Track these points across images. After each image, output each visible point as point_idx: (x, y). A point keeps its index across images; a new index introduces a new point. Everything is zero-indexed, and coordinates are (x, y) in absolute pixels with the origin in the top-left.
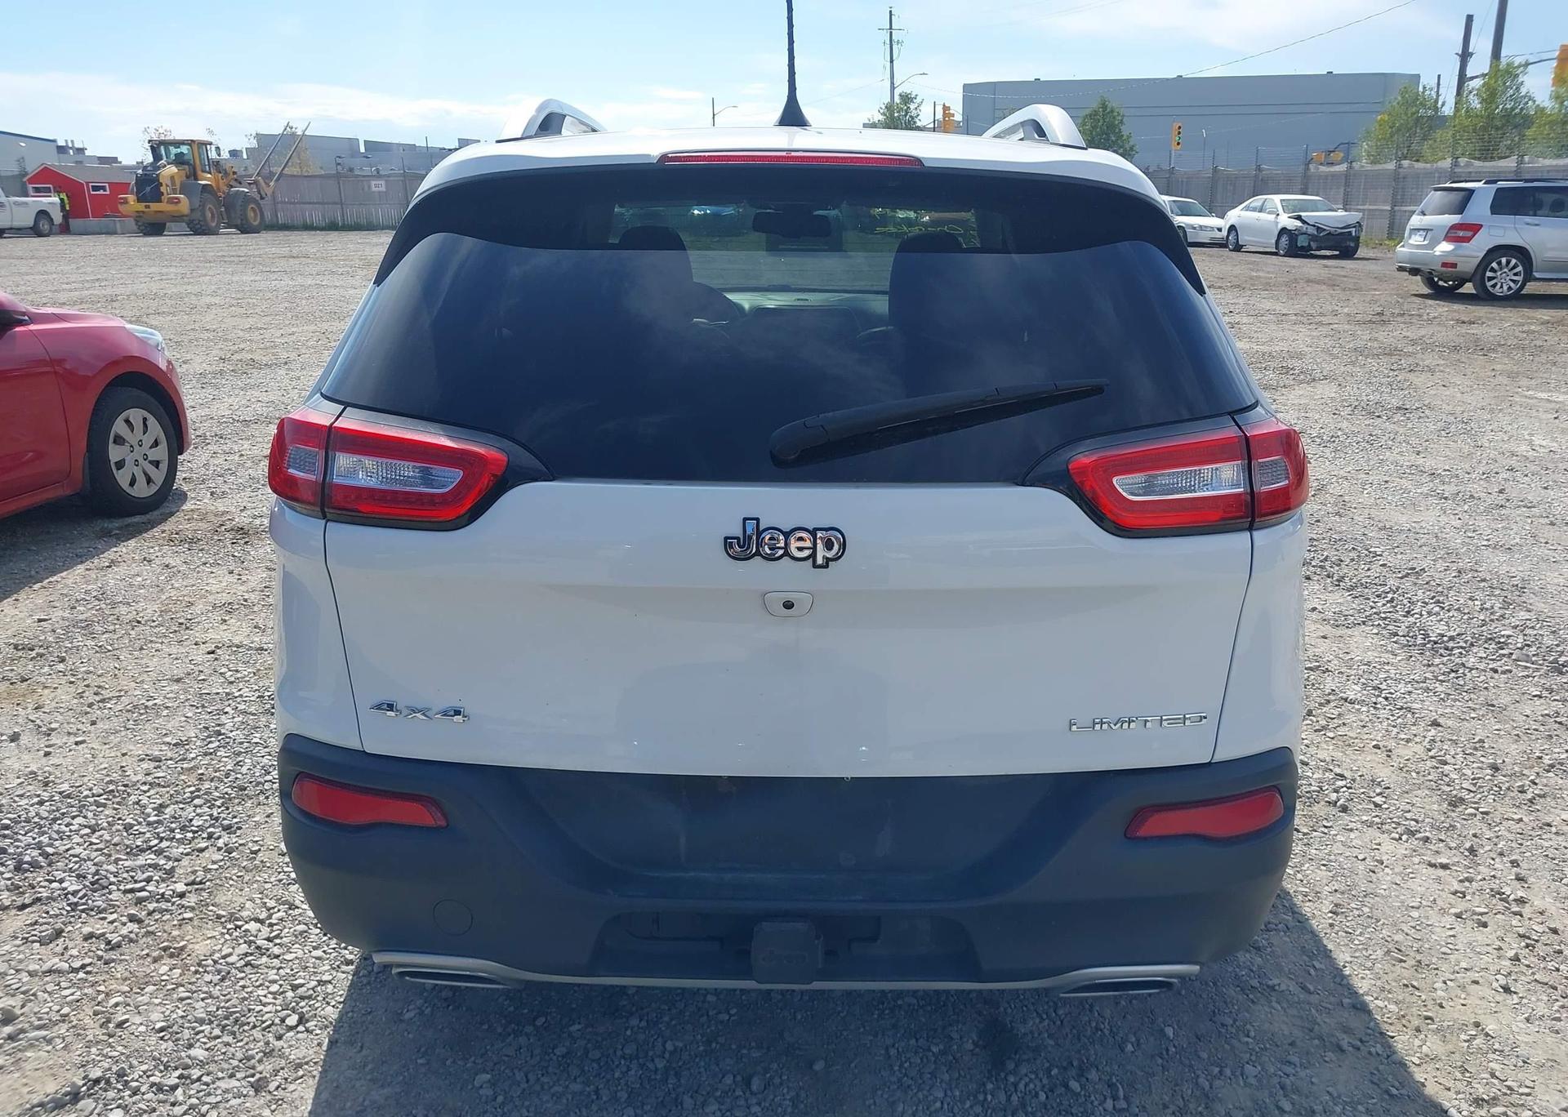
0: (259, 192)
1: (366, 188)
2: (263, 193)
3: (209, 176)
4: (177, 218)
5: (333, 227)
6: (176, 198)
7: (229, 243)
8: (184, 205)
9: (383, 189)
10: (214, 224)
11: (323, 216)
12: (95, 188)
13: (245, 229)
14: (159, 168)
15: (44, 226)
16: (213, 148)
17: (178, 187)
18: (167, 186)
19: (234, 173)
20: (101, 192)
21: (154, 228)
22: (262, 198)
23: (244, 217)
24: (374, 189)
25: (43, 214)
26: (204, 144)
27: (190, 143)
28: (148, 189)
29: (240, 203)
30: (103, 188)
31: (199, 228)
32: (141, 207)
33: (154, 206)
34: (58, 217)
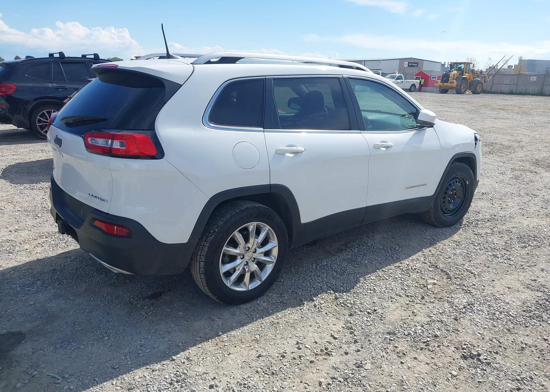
0: (485, 80)
1: (528, 79)
2: (486, 80)
3: (468, 74)
4: (452, 88)
5: (511, 93)
6: (453, 82)
7: (468, 97)
8: (454, 85)
9: (535, 80)
10: (463, 91)
11: (509, 89)
12: (433, 78)
13: (475, 92)
14: (451, 72)
15: (413, 89)
16: (472, 65)
17: (455, 78)
18: (451, 77)
19: (477, 73)
20: (435, 79)
21: (444, 91)
22: (485, 82)
23: (476, 88)
24: (531, 80)
25: (414, 85)
26: (469, 64)
28: (445, 78)
29: (475, 84)
31: (459, 92)
32: (441, 84)
33: (445, 84)
34: (417, 86)
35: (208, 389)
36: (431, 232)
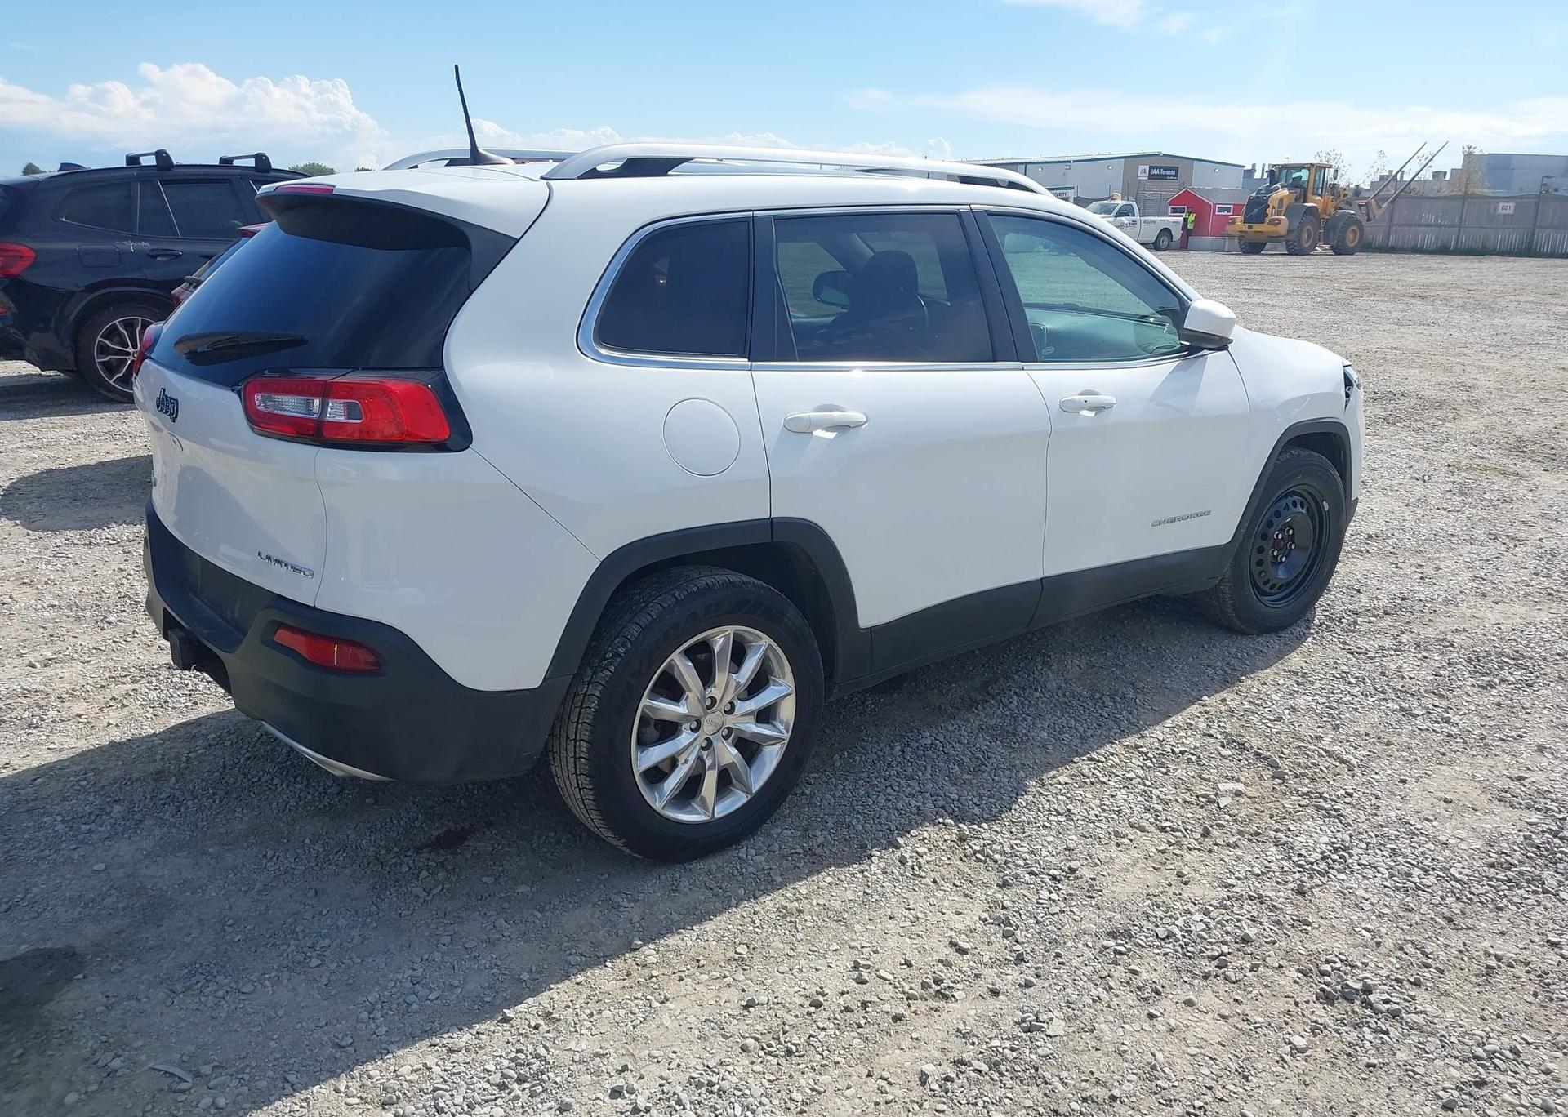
0: (1368, 215)
1: (1492, 211)
2: (1371, 216)
3: (1319, 198)
4: (1275, 238)
5: (1443, 250)
6: (1277, 220)
7: (1320, 264)
8: (1282, 228)
9: (1511, 212)
10: (1307, 245)
11: (1437, 239)
12: (1221, 210)
13: (1339, 250)
14: (1272, 191)
15: (1164, 242)
16: (1332, 170)
17: (1284, 209)
18: (1273, 207)
19: (1345, 195)
20: (1226, 213)
21: (1254, 247)
22: (1369, 220)
23: (1343, 239)
24: (1500, 211)
25: (1166, 231)
26: (1321, 168)
27: (1309, 167)
28: (1256, 211)
29: (1341, 225)
30: (1228, 210)
31: (1295, 249)
32: (1245, 227)
33: (1256, 227)
34: (1177, 234)
35: (607, 1099)
36: (1224, 648)
